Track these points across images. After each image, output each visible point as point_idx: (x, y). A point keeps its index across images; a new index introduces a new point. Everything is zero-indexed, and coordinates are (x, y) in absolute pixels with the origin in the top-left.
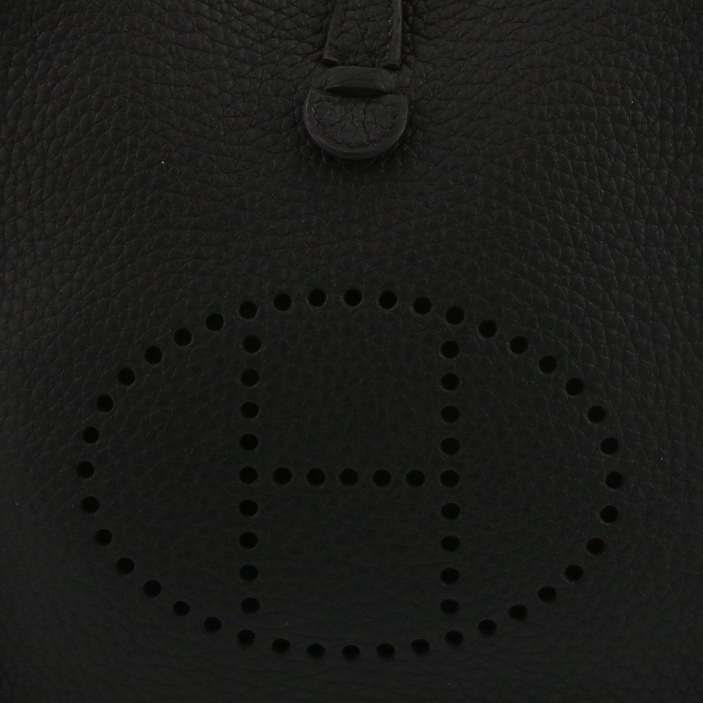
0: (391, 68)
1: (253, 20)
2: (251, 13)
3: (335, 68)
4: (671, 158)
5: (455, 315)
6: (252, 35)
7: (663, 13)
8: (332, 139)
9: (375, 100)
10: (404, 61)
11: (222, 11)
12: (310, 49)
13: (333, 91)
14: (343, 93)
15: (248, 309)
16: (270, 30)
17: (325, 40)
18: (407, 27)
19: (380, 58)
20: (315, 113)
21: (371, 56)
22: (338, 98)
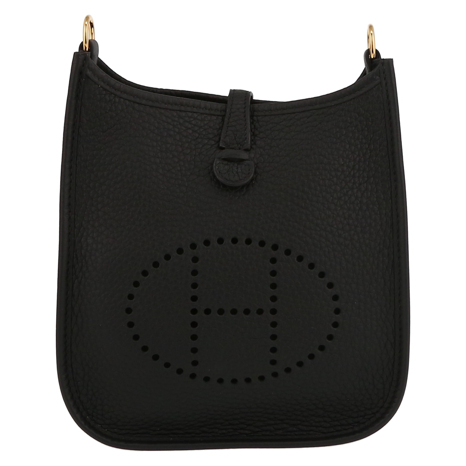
0: (247, 150)
1: (190, 131)
2: (190, 129)
3: (225, 150)
4: (357, 185)
5: (275, 247)
6: (190, 137)
7: (354, 128)
8: (225, 178)
9: (241, 163)
10: (251, 147)
11: (178, 128)
12: (213, 143)
13: (224, 159)
14: (229, 160)
15: (193, 246)
16: (197, 135)
17: (220, 139)
18: (252, 134)
19: (242, 146)
20: (218, 168)
21: (238, 145)
22: (226, 162)
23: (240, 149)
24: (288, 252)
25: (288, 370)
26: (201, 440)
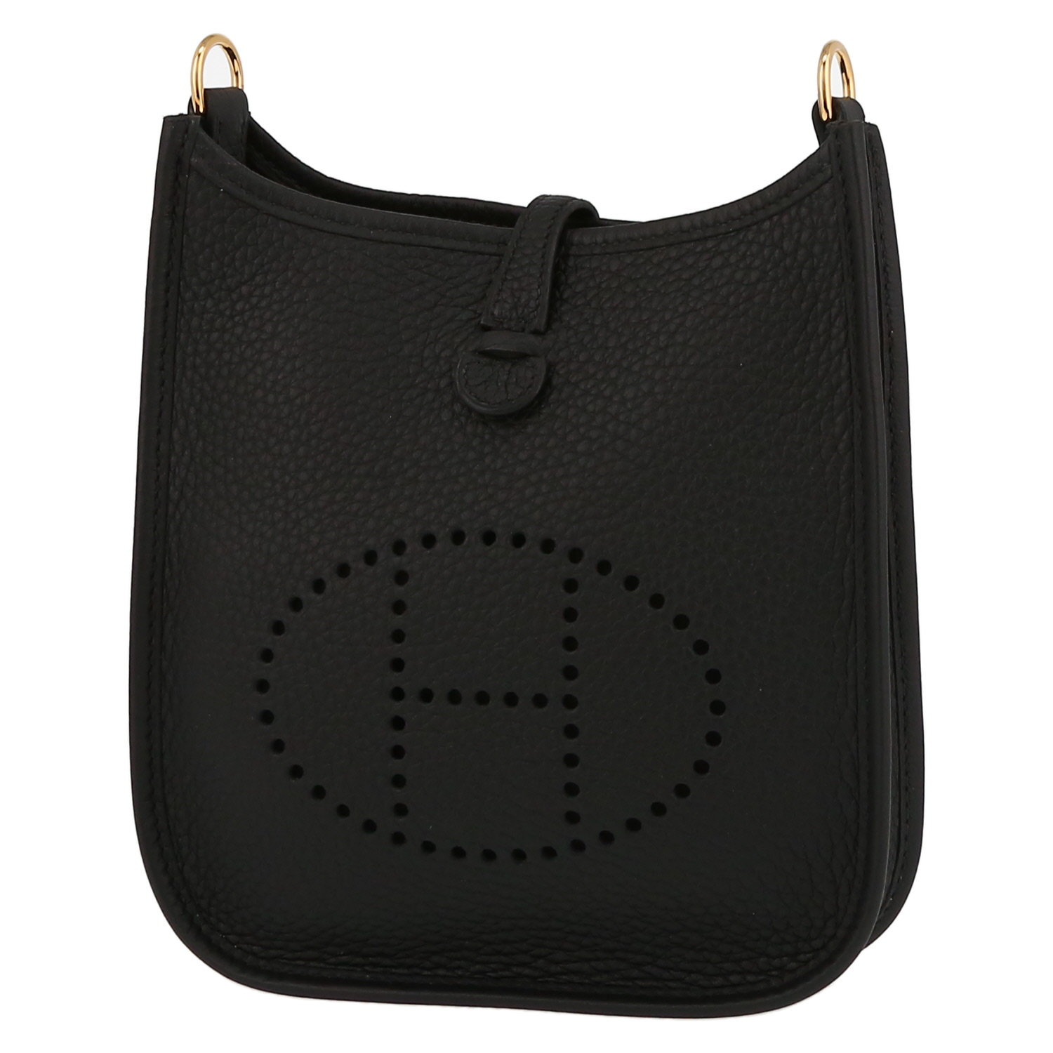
3: (491, 333)
5: (576, 555)
9: (520, 362)
12: (470, 316)
13: (485, 354)
15: (399, 547)
19: (529, 324)
20: (465, 374)
21: (521, 322)
22: (485, 360)
23: (523, 330)
24: (604, 567)
25: (606, 837)
26: (431, 983)
